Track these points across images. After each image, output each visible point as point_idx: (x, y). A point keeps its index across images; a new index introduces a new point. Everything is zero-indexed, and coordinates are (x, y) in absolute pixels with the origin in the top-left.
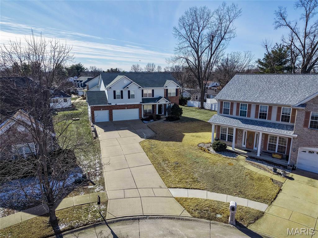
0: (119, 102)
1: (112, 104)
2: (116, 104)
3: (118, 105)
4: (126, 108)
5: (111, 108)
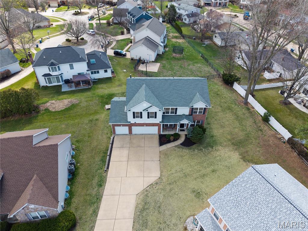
0: (138, 121)
1: (132, 122)
2: (135, 122)
3: (137, 123)
4: (145, 126)
5: (130, 126)
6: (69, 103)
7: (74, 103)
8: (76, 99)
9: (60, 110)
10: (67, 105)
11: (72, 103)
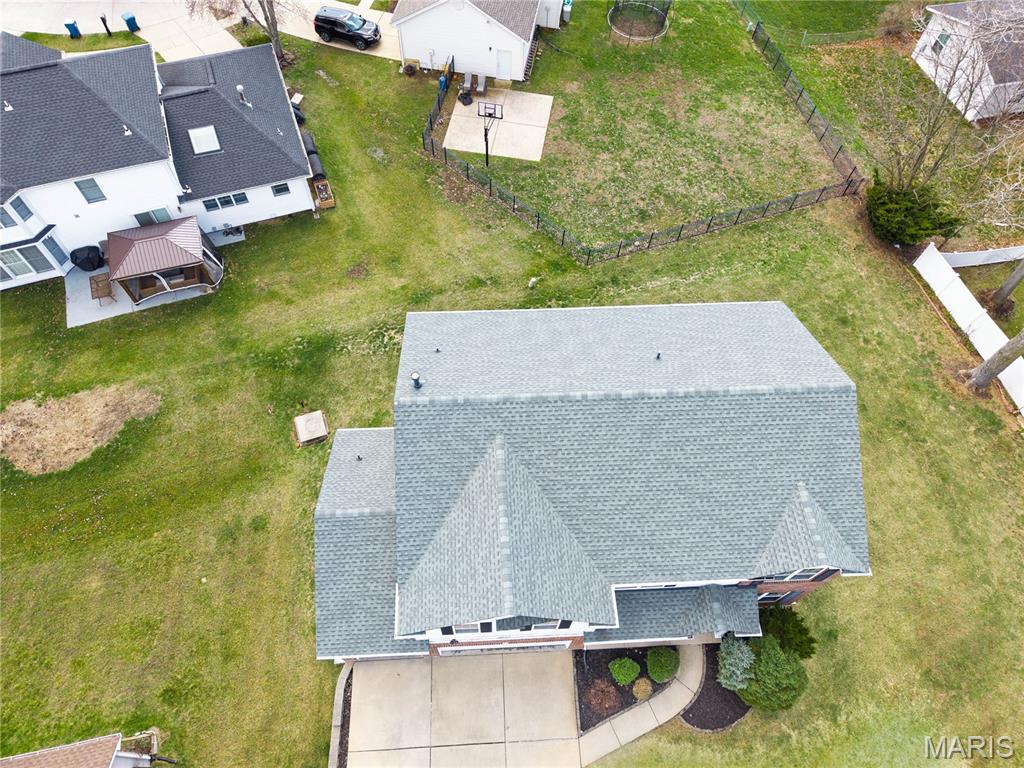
1: (434, 642)
2: (453, 641)
3: (465, 642)
6: (112, 417)
7: (133, 411)
8: (141, 385)
9: (68, 462)
10: (103, 426)
11: (128, 418)
